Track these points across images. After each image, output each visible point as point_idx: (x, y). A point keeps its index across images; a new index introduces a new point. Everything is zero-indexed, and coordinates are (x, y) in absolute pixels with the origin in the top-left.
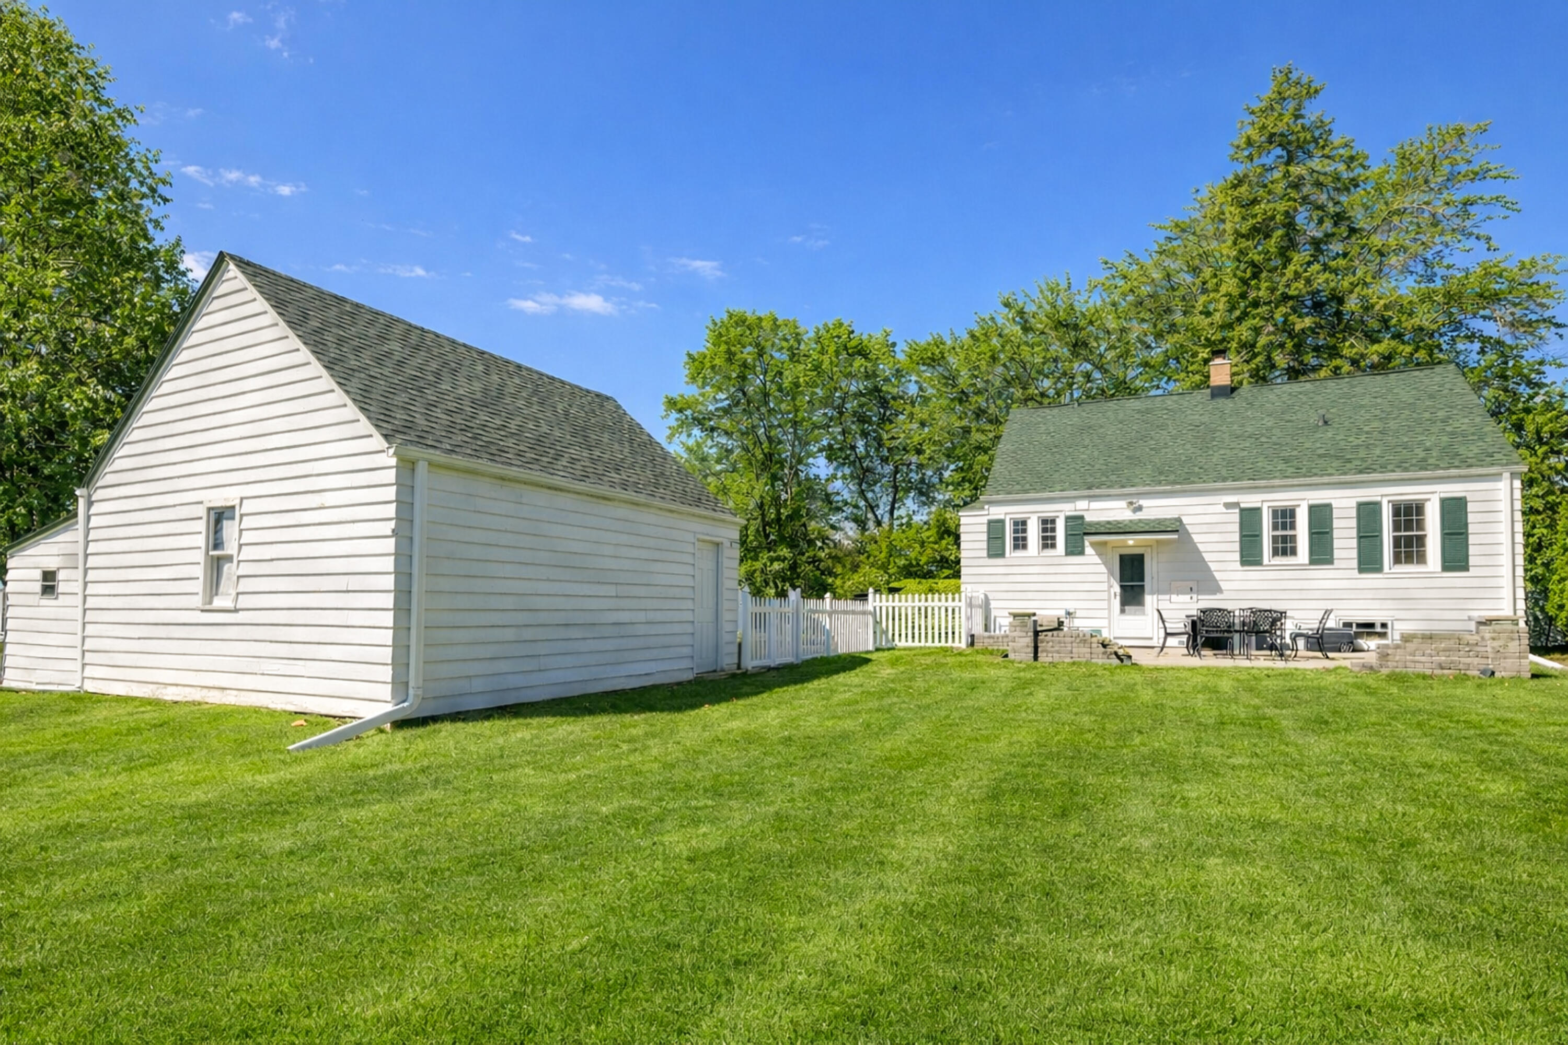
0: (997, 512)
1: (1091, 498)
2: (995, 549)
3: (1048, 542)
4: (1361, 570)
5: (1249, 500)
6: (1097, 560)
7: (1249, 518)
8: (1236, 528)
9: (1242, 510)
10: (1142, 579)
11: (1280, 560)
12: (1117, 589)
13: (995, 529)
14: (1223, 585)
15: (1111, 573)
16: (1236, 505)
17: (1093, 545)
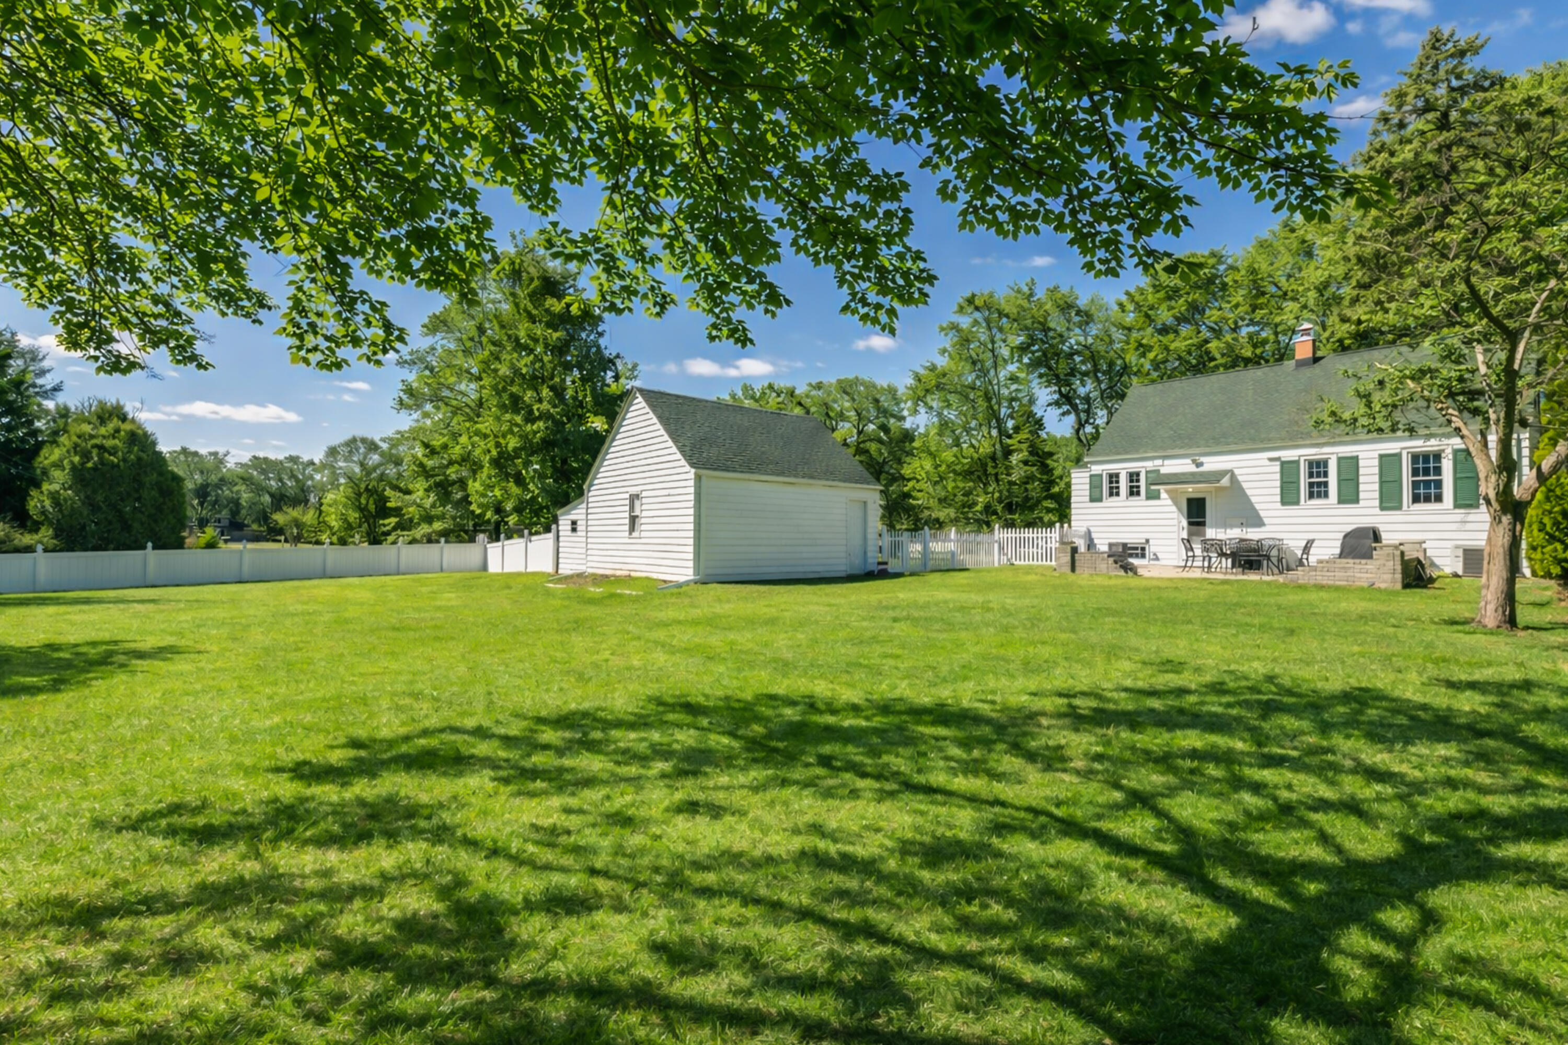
0: (1096, 469)
1: (1164, 458)
2: (1095, 498)
3: (1134, 492)
4: (1382, 508)
5: (1289, 455)
6: (1169, 502)
7: (1288, 470)
8: (1278, 476)
9: (1283, 464)
10: (1204, 516)
11: (1316, 502)
12: (1184, 523)
13: (1095, 482)
14: (1266, 521)
15: (1180, 510)
16: (1278, 459)
17: (1167, 491)
